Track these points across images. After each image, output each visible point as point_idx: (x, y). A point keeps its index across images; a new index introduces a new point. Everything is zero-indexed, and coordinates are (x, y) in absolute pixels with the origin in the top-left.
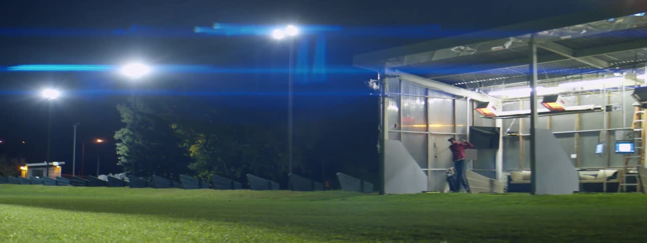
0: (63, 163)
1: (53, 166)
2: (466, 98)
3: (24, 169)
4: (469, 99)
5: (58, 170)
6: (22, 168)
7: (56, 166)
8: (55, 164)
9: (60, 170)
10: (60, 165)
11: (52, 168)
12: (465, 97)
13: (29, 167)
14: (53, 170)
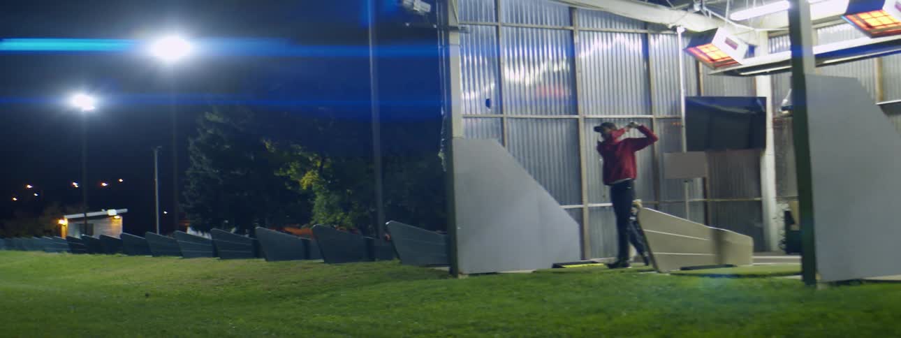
0: (125, 210)
1: (107, 216)
2: (674, 29)
3: (64, 222)
4: (680, 31)
5: (118, 222)
6: (61, 222)
7: (113, 216)
8: (112, 212)
9: (121, 221)
10: (118, 214)
11: (107, 220)
12: (670, 26)
13: (70, 220)
14: (111, 222)
